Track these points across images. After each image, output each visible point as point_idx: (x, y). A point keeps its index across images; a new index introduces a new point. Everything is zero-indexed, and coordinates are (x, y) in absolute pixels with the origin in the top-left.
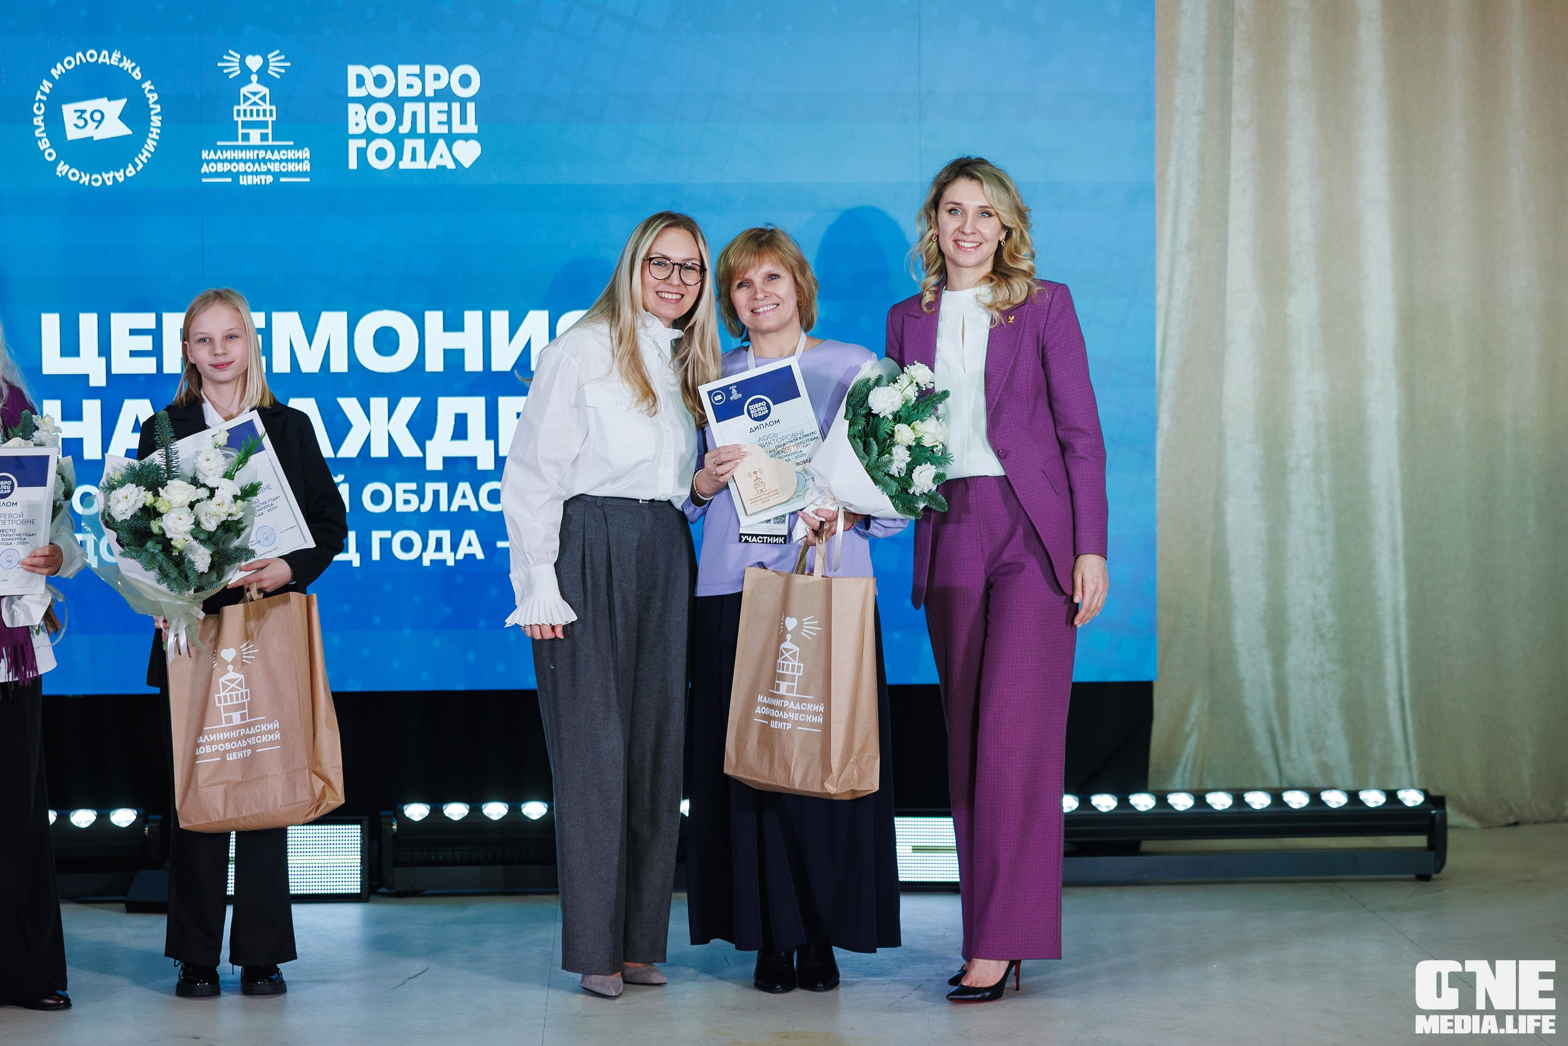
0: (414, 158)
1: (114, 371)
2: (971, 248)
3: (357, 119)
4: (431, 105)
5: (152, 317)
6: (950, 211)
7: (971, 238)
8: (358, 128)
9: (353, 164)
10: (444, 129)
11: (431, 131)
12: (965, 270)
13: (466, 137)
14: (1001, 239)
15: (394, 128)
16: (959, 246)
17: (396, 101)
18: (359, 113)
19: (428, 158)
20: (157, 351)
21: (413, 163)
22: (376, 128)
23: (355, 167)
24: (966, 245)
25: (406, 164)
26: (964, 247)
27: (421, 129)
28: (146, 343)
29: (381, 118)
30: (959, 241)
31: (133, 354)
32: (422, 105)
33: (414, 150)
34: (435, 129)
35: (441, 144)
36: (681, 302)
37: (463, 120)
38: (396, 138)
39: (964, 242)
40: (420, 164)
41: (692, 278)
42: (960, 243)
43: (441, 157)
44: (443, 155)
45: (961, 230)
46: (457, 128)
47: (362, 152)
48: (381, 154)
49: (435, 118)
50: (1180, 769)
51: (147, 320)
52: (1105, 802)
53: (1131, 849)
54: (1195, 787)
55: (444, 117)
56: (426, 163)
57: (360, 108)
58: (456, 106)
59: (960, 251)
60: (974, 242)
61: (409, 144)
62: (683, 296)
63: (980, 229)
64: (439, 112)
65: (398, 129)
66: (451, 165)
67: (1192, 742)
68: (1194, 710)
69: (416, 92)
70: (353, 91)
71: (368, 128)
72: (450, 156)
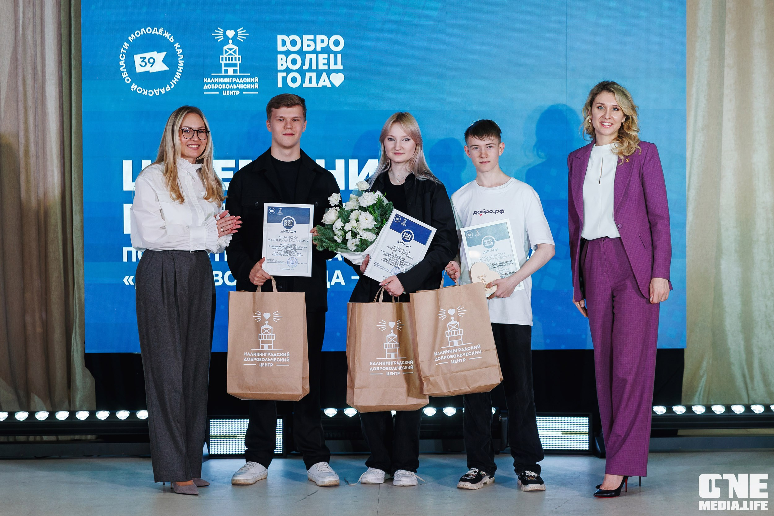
0: (310, 82)
2: (608, 126)
3: (282, 62)
4: (319, 55)
6: (598, 107)
7: (609, 121)
8: (282, 67)
9: (280, 85)
10: (326, 67)
11: (319, 68)
13: (337, 71)
14: (623, 121)
15: (300, 67)
16: (602, 125)
17: (302, 53)
18: (283, 59)
19: (317, 82)
21: (310, 84)
22: (291, 67)
23: (281, 86)
25: (306, 85)
26: (605, 125)
27: (314, 67)
29: (294, 62)
32: (315, 55)
33: (311, 78)
34: (321, 67)
35: (324, 74)
37: (336, 63)
38: (301, 72)
39: (605, 123)
40: (314, 85)
42: (603, 123)
43: (324, 81)
44: (325, 81)
45: (604, 117)
46: (332, 67)
47: (284, 79)
48: (294, 80)
49: (321, 61)
50: (698, 394)
52: (660, 410)
53: (673, 434)
54: (705, 403)
55: (326, 61)
56: (317, 84)
57: (283, 57)
58: (332, 56)
59: (603, 127)
60: (610, 123)
61: (308, 75)
63: (613, 116)
64: (323, 59)
65: (302, 67)
66: (329, 86)
67: (704, 379)
68: (705, 364)
69: (312, 48)
70: (280, 48)
71: (287, 67)
72: (329, 81)
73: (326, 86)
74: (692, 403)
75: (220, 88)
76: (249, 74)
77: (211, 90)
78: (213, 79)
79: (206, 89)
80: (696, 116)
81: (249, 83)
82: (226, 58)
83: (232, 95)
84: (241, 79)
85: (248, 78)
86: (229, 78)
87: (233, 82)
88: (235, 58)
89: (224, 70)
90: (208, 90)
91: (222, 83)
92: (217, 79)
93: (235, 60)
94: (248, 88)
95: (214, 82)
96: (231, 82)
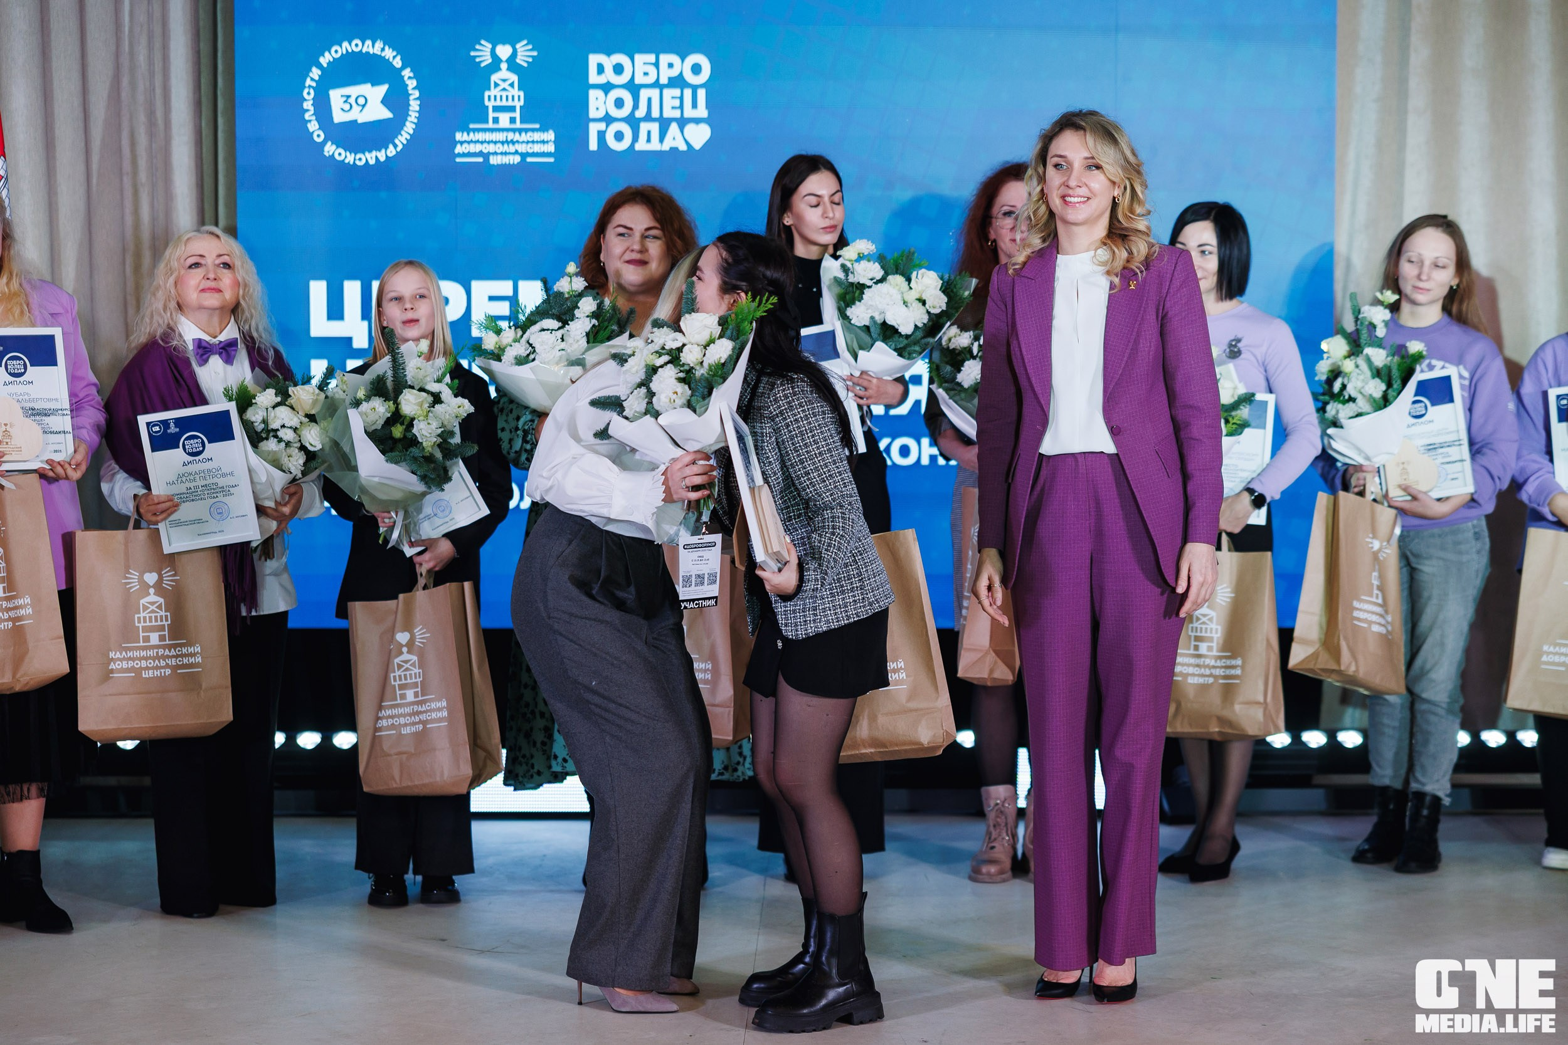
0: (649, 140)
2: (1078, 203)
3: (598, 104)
4: (666, 91)
6: (1056, 165)
7: (1078, 192)
8: (599, 112)
9: (593, 145)
10: (677, 114)
11: (665, 115)
13: (697, 121)
14: (1116, 195)
15: (631, 112)
16: (1066, 202)
17: (633, 88)
18: (599, 99)
19: (661, 140)
21: (648, 145)
22: (615, 113)
23: (595, 149)
24: (1073, 199)
25: (641, 146)
26: (1071, 203)
27: (655, 113)
29: (619, 103)
30: (1066, 196)
32: (657, 91)
33: (649, 133)
34: (668, 113)
37: (695, 105)
38: (632, 121)
39: (1071, 196)
40: (655, 145)
42: (1067, 199)
43: (674, 139)
44: (676, 137)
45: (1067, 183)
46: (689, 113)
47: (601, 135)
48: (619, 136)
49: (668, 102)
50: (1350, 709)
55: (677, 103)
56: (660, 145)
57: (600, 93)
58: (688, 93)
59: (1068, 206)
60: (1082, 197)
61: (644, 127)
63: (1088, 182)
64: (673, 98)
65: (634, 113)
66: (683, 147)
69: (651, 79)
70: (593, 78)
71: (607, 112)
72: (682, 138)
73: (677, 148)
74: (1337, 726)
75: (485, 151)
76: (537, 126)
77: (469, 155)
78: (471, 134)
79: (459, 153)
80: (1354, 203)
81: (537, 142)
82: (495, 96)
83: (508, 163)
84: (523, 134)
85: (535, 134)
86: (501, 133)
87: (509, 140)
88: (513, 97)
89: (493, 118)
90: (464, 155)
91: (489, 142)
92: (480, 134)
93: (513, 100)
94: (535, 151)
95: (474, 140)
96: (505, 140)
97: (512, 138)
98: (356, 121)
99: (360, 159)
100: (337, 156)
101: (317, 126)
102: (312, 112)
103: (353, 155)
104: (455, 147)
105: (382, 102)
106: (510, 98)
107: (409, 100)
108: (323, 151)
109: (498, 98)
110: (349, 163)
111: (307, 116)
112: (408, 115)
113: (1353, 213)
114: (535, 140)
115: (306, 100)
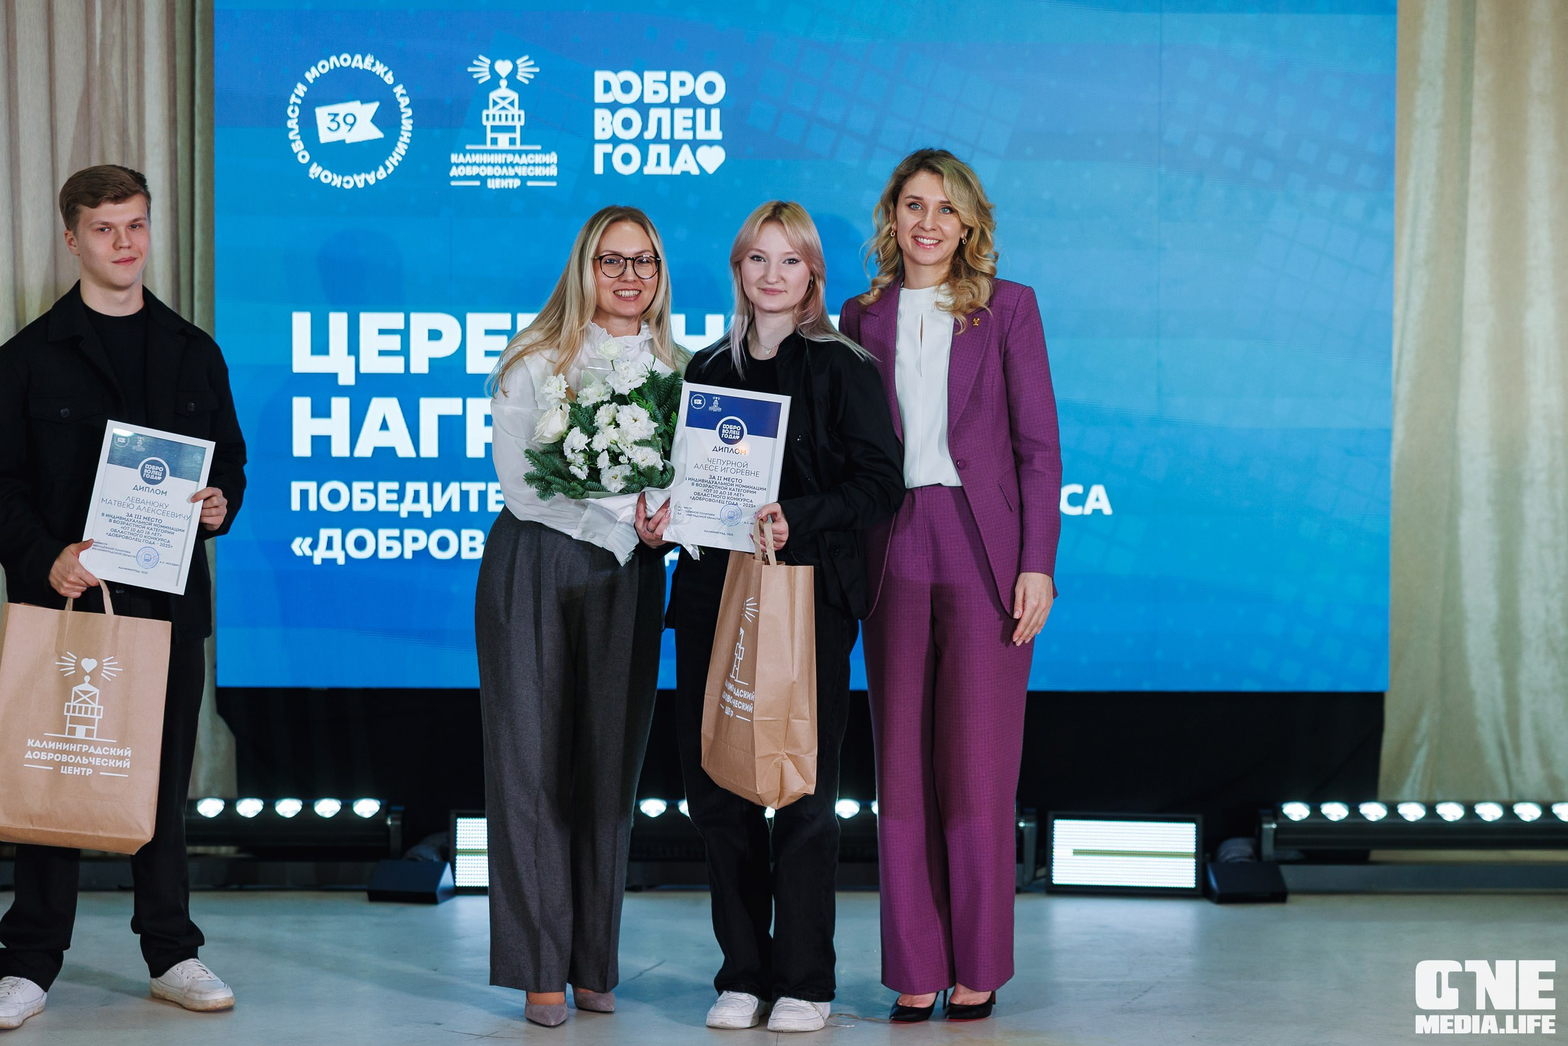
0: (658, 164)
1: (362, 370)
2: (930, 245)
3: (604, 124)
4: (677, 111)
5: (400, 317)
6: (910, 205)
7: (931, 234)
8: (605, 133)
9: (599, 169)
10: (689, 135)
11: (677, 137)
12: (923, 268)
13: (710, 143)
14: (962, 236)
15: (639, 134)
16: (918, 243)
17: (642, 107)
18: (605, 119)
19: (672, 163)
20: (405, 351)
21: (658, 168)
22: (623, 134)
23: (601, 172)
24: (925, 241)
25: (650, 169)
26: (923, 244)
27: (666, 135)
28: (394, 342)
29: (627, 124)
30: (918, 237)
31: (382, 353)
33: (659, 155)
34: (679, 135)
35: (686, 150)
36: (639, 298)
37: (708, 127)
38: (641, 143)
39: (924, 238)
40: (665, 169)
41: (646, 272)
42: (919, 240)
43: (686, 163)
44: (687, 160)
45: (921, 225)
46: (702, 134)
47: (608, 157)
48: (627, 159)
49: (680, 124)
50: (1410, 781)
51: (395, 320)
52: (1335, 811)
53: (1361, 858)
54: (1425, 798)
55: (689, 124)
56: (671, 168)
57: (606, 113)
58: (701, 113)
59: (919, 247)
60: (934, 239)
61: (653, 149)
62: (640, 291)
63: (941, 225)
64: (685, 118)
65: (643, 135)
66: (695, 171)
67: (1422, 753)
68: (1425, 723)
69: (661, 98)
70: (600, 97)
71: (614, 133)
72: (694, 162)
73: (688, 173)
74: (1398, 798)
75: (482, 174)
76: (539, 148)
77: (466, 178)
78: (468, 156)
79: (454, 176)
80: (1413, 236)
81: (539, 165)
82: (494, 116)
83: (506, 187)
84: (524, 156)
85: (537, 155)
86: (500, 155)
87: (508, 162)
88: (513, 116)
89: (491, 138)
90: (460, 178)
91: (486, 165)
92: (478, 156)
93: (513, 119)
94: (537, 175)
95: (470, 162)
96: (503, 162)
97: (511, 160)
98: (344, 141)
99: (348, 182)
100: (323, 179)
101: (302, 147)
102: (297, 131)
103: (340, 177)
104: (450, 169)
105: (372, 121)
106: (510, 118)
107: (401, 119)
108: (308, 173)
109: (497, 118)
110: (336, 186)
111: (291, 136)
112: (400, 135)
113: (1413, 246)
114: (537, 163)
115: (290, 118)
